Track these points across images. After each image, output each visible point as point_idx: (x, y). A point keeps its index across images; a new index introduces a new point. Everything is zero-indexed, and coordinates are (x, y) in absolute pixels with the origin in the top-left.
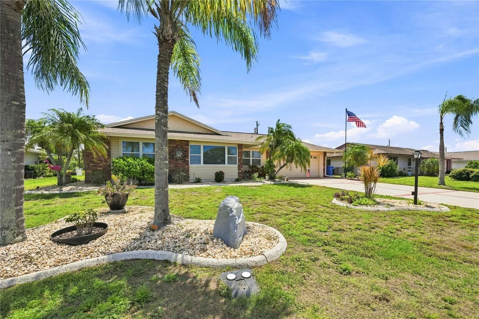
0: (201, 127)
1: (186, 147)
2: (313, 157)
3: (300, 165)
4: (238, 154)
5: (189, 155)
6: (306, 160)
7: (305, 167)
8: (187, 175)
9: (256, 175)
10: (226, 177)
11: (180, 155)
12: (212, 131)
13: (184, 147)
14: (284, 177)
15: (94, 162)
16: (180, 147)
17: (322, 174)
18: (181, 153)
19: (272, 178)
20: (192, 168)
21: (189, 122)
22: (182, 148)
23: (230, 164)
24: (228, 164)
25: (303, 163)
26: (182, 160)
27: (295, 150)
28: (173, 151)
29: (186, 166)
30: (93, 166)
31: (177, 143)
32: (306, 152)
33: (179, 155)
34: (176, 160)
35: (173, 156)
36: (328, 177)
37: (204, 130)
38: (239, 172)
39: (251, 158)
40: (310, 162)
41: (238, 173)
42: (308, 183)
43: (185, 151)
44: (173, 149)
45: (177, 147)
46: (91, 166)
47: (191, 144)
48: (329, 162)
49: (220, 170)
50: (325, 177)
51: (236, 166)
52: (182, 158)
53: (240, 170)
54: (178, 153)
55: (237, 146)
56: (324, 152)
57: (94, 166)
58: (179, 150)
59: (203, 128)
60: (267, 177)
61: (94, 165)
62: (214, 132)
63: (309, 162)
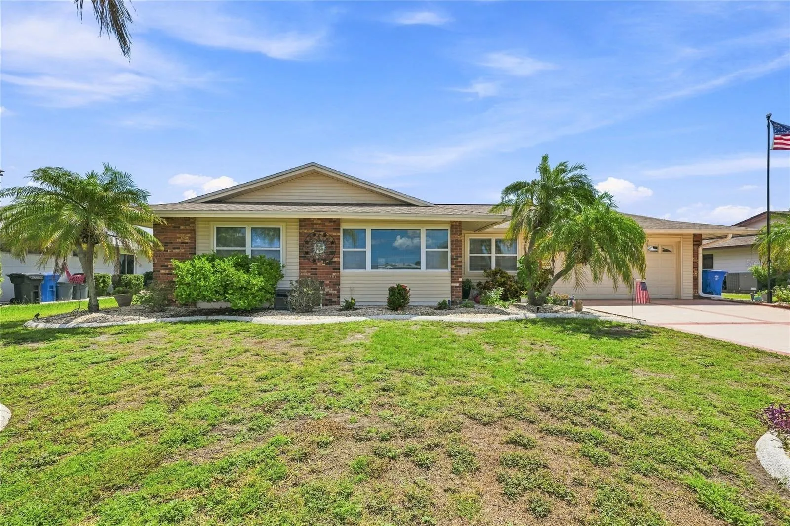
0: (372, 191)
1: (334, 234)
2: (660, 250)
3: (609, 270)
4: (451, 244)
5: (342, 249)
6: (632, 255)
7: (627, 277)
8: (336, 292)
9: (495, 293)
10: (413, 298)
11: (321, 252)
12: (396, 199)
13: (330, 233)
14: (571, 299)
15: (168, 266)
16: (322, 234)
17: (687, 289)
18: (324, 248)
19: (536, 303)
20: (345, 278)
21: (347, 183)
22: (325, 235)
23: (432, 268)
24: (427, 268)
25: (619, 267)
26: (325, 260)
27: (593, 228)
28: (307, 242)
29: (334, 274)
30: (165, 274)
31: (315, 226)
32: (631, 233)
33: (319, 249)
34: (314, 260)
35: (307, 253)
36: (710, 298)
37: (381, 199)
38: (452, 287)
39: (494, 255)
40: (643, 260)
41: (450, 289)
42: (641, 317)
43: (332, 243)
44: (308, 239)
45: (314, 235)
46: (162, 274)
47: (344, 226)
48: (708, 259)
49: (398, 282)
50: (697, 299)
51: (446, 272)
52: (324, 256)
53: (456, 282)
54: (317, 246)
55: (448, 227)
56: (695, 235)
57: (168, 274)
58: (319, 241)
59: (377, 193)
60: (524, 299)
61: (167, 272)
62: (401, 201)
63: (640, 261)
